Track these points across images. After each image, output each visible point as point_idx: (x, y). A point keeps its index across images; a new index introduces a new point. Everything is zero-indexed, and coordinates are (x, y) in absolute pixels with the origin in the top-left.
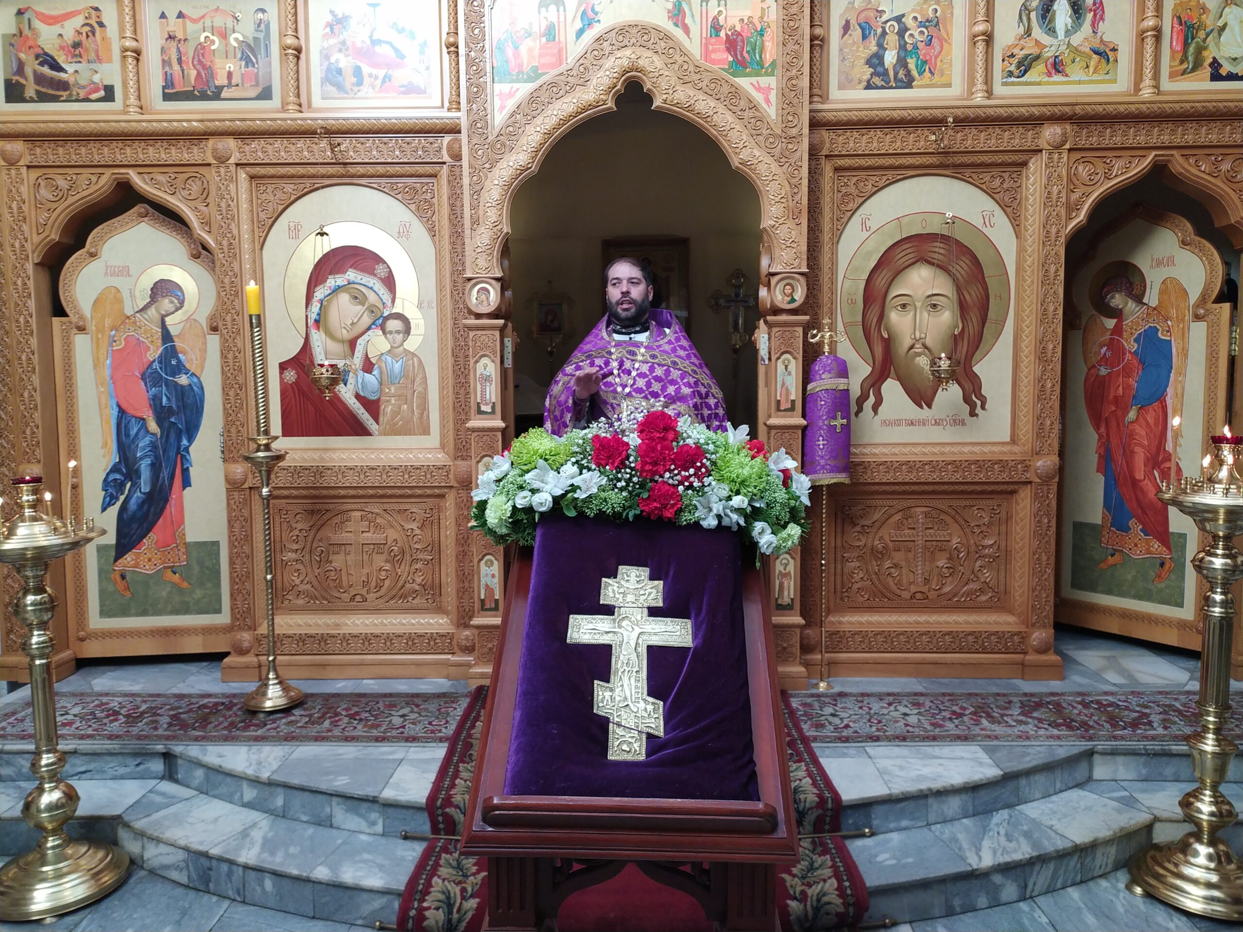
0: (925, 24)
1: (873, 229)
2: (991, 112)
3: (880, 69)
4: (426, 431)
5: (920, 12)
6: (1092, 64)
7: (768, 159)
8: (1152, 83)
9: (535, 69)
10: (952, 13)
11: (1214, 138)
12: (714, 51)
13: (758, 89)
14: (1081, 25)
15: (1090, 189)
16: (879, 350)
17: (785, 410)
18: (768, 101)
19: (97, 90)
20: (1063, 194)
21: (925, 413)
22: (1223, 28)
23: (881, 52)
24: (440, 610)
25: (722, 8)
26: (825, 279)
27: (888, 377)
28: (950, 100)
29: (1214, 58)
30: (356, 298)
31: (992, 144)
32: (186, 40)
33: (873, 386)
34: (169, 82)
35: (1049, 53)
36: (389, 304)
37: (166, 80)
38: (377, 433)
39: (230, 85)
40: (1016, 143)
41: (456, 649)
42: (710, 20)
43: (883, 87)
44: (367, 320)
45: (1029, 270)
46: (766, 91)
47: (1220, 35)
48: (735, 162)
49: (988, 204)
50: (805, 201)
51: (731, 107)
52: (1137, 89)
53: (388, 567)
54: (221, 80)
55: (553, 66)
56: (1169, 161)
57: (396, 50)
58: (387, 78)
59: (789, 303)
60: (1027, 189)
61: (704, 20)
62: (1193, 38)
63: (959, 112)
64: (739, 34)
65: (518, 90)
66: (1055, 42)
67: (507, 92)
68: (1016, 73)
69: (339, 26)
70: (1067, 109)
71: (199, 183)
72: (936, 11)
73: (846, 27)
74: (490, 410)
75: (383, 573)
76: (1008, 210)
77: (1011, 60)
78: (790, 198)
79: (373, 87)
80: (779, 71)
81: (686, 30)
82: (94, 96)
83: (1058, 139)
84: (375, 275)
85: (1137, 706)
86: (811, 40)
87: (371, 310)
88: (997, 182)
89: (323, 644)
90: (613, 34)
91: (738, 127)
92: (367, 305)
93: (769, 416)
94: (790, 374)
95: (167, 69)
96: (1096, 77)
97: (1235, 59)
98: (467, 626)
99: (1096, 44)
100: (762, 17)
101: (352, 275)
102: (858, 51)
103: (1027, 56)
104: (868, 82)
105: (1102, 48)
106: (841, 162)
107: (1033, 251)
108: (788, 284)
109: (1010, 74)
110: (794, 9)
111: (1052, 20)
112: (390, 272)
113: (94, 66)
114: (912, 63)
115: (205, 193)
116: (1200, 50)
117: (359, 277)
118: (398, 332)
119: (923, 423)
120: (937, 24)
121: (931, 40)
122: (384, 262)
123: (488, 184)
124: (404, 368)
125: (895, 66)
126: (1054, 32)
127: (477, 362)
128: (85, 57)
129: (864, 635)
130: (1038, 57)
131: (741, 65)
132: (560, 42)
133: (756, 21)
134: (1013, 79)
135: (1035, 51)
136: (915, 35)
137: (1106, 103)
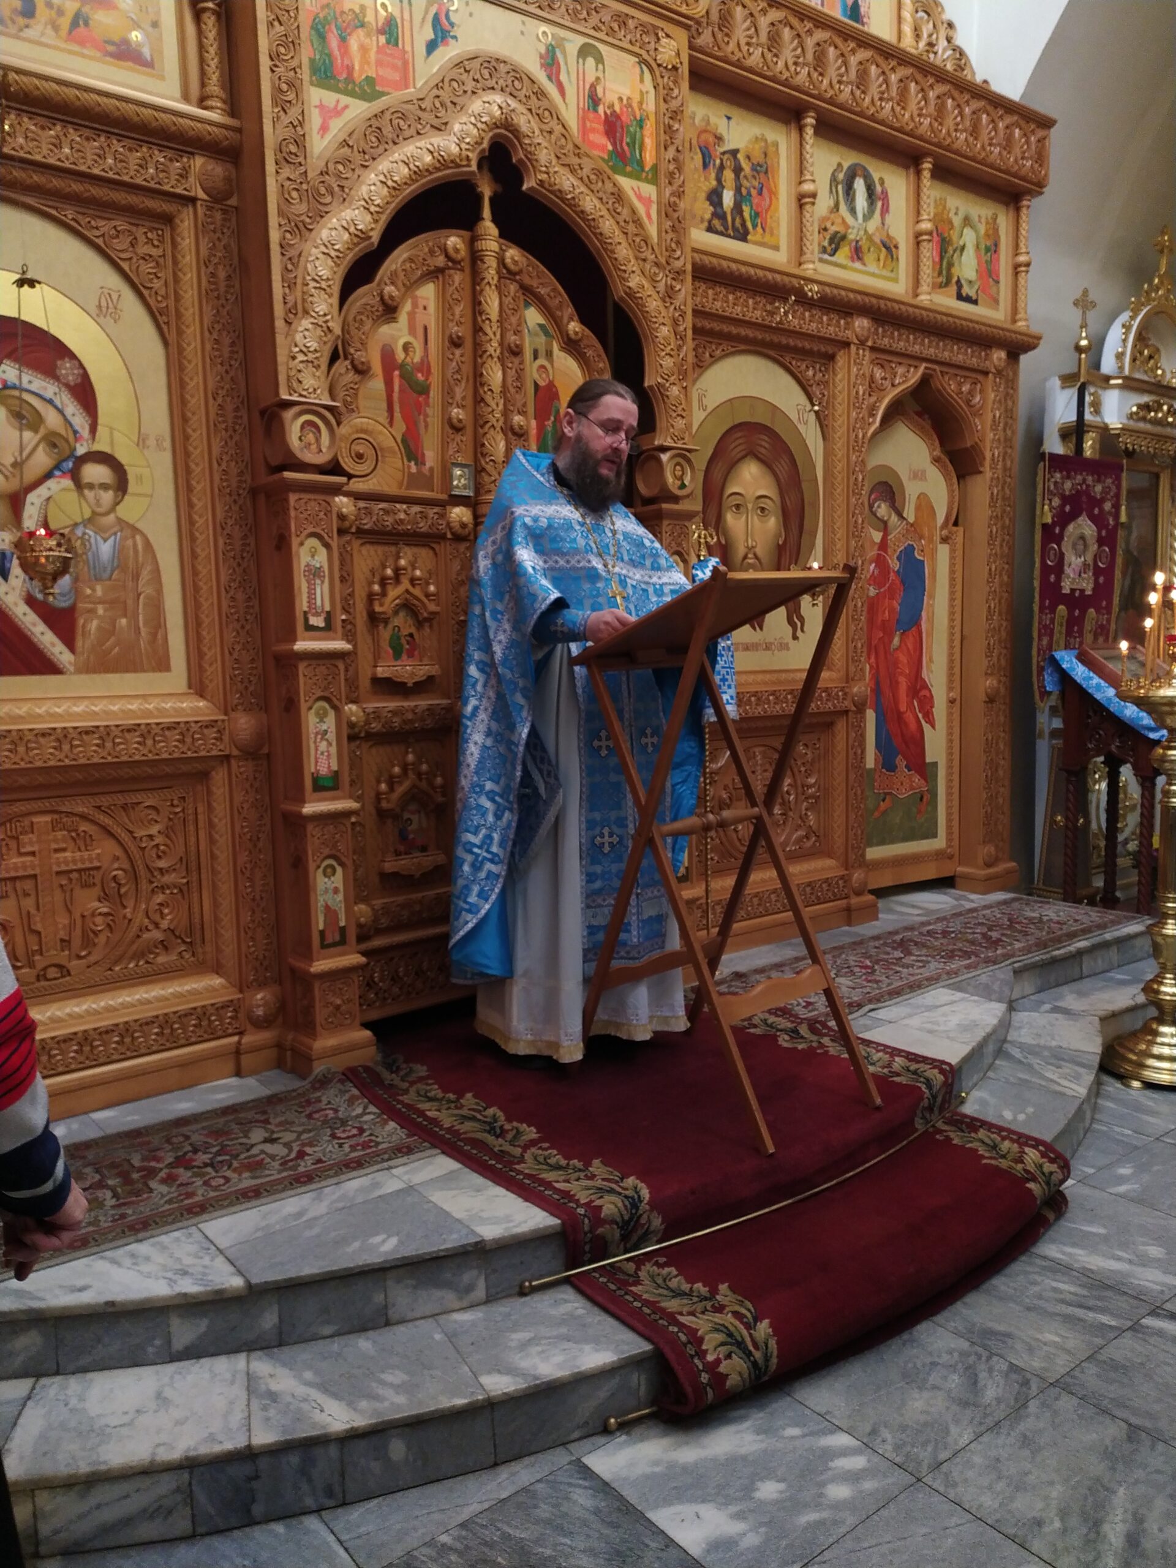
0: (757, 167)
1: (709, 410)
3: (719, 210)
4: (162, 664)
6: (882, 258)
7: (655, 295)
9: (371, 82)
10: (779, 163)
11: (961, 358)
12: (592, 130)
13: (640, 197)
14: (874, 212)
15: (882, 395)
18: (649, 216)
22: (963, 249)
23: (720, 189)
24: (205, 966)
25: (600, 74)
28: (779, 263)
29: (958, 277)
30: (21, 416)
31: (815, 328)
35: (852, 236)
36: (85, 433)
38: (72, 669)
40: (831, 331)
41: (245, 1025)
42: (587, 87)
43: (722, 233)
44: (42, 459)
45: (839, 477)
46: (646, 202)
47: (961, 255)
51: (615, 214)
52: (918, 294)
53: (106, 907)
55: (398, 85)
59: (682, 488)
60: (835, 386)
62: (945, 251)
64: (618, 117)
65: (346, 107)
66: (856, 224)
67: (332, 105)
68: (829, 250)
70: (874, 302)
72: (765, 155)
74: (322, 624)
75: (99, 920)
77: (824, 234)
80: (660, 180)
81: (562, 89)
83: (865, 334)
84: (57, 379)
87: (52, 441)
88: (810, 373)
90: (475, 64)
92: (42, 431)
96: (884, 272)
97: (972, 281)
99: (884, 237)
100: (641, 103)
101: (10, 372)
102: (699, 181)
103: (836, 233)
105: (888, 242)
107: (843, 455)
108: (679, 464)
109: (824, 250)
111: (854, 199)
112: (85, 376)
114: (746, 212)
116: (950, 266)
117: (25, 378)
118: (104, 487)
119: (756, 647)
120: (767, 171)
121: (762, 189)
122: (72, 356)
123: (309, 250)
124: (119, 552)
125: (732, 211)
126: (855, 213)
127: (301, 544)
130: (844, 238)
131: (621, 159)
132: (404, 52)
133: (635, 105)
134: (826, 256)
135: (842, 229)
136: (748, 178)
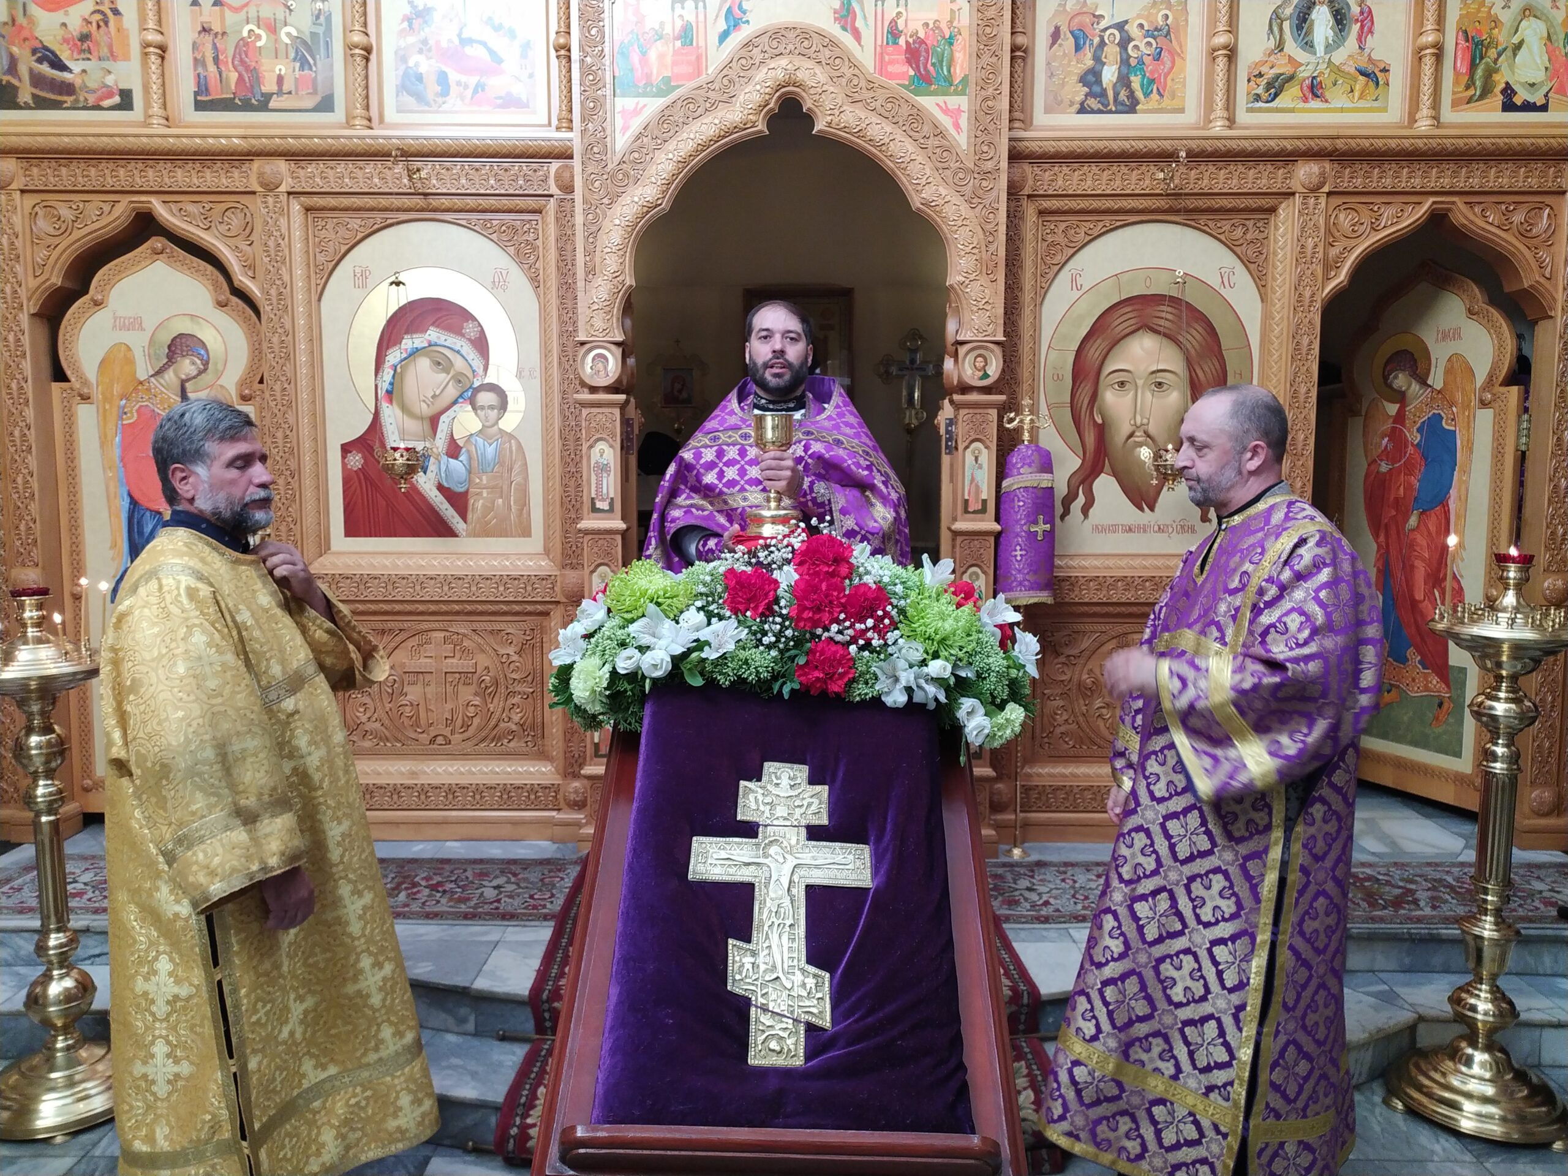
0: (1153, 33)
1: (1085, 288)
2: (1233, 145)
3: (1096, 89)
4: (526, 532)
5: (1147, 18)
6: (1358, 88)
7: (956, 199)
8: (1431, 113)
9: (667, 80)
10: (1187, 20)
11: (1505, 182)
12: (891, 62)
13: (946, 111)
14: (1344, 39)
15: (1353, 242)
16: (1090, 439)
17: (975, 512)
18: (957, 126)
19: (110, 95)
20: (1320, 249)
21: (1146, 517)
22: (1518, 47)
23: (1098, 67)
24: (542, 755)
25: (901, 9)
26: (1025, 348)
27: (1101, 471)
28: (1183, 128)
29: (1507, 83)
30: (439, 364)
31: (1234, 185)
32: (224, 33)
33: (1082, 482)
34: (202, 87)
35: (1304, 73)
36: (480, 371)
37: (199, 84)
38: (464, 533)
39: (280, 93)
40: (1263, 184)
41: (562, 805)
42: (886, 24)
43: (1100, 112)
44: (452, 392)
45: (1277, 342)
46: (955, 114)
47: (1515, 55)
48: (916, 202)
49: (1228, 259)
50: (1002, 252)
51: (912, 133)
52: (1412, 120)
53: (477, 701)
54: (269, 86)
55: (690, 77)
56: (1449, 210)
57: (490, 51)
58: (479, 88)
59: (981, 379)
60: (1276, 241)
61: (879, 23)
62: (1482, 58)
63: (1193, 144)
64: (922, 42)
65: (645, 106)
66: (1312, 59)
67: (632, 108)
68: (1265, 96)
69: (420, 20)
70: (1326, 143)
71: (241, 215)
72: (1167, 17)
73: (1056, 35)
74: (607, 508)
75: (472, 709)
76: (1252, 266)
77: (1259, 80)
78: (984, 248)
79: (462, 98)
80: (972, 88)
81: (857, 35)
82: (106, 103)
83: (1315, 180)
84: (463, 335)
85: (1402, 880)
86: (1012, 51)
87: (458, 379)
88: (1239, 232)
89: (395, 797)
90: (765, 38)
91: (920, 159)
92: (452, 373)
93: (955, 519)
94: (980, 467)
95: (200, 70)
96: (1362, 104)
97: (1532, 85)
98: (576, 776)
99: (1363, 64)
100: (951, 22)
101: (433, 334)
102: (1069, 65)
103: (1278, 76)
104: (1082, 104)
105: (1370, 68)
106: (1047, 204)
107: (1282, 318)
108: (979, 356)
109: (1258, 98)
110: (991, 13)
111: (1310, 32)
112: (482, 332)
113: (106, 64)
114: (1136, 82)
115: (248, 228)
116: (1490, 73)
117: (443, 338)
118: (491, 407)
119: (1144, 529)
120: (1168, 33)
121: (1160, 53)
122: (474, 319)
123: (606, 224)
124: (499, 453)
125: (1115, 85)
126: (1312, 47)
127: (591, 447)
128: (95, 54)
129: (1069, 791)
130: (1291, 78)
131: (924, 80)
132: (698, 47)
133: (944, 25)
134: (1260, 104)
135: (1287, 70)
136: (1141, 46)
137: (1374, 137)
